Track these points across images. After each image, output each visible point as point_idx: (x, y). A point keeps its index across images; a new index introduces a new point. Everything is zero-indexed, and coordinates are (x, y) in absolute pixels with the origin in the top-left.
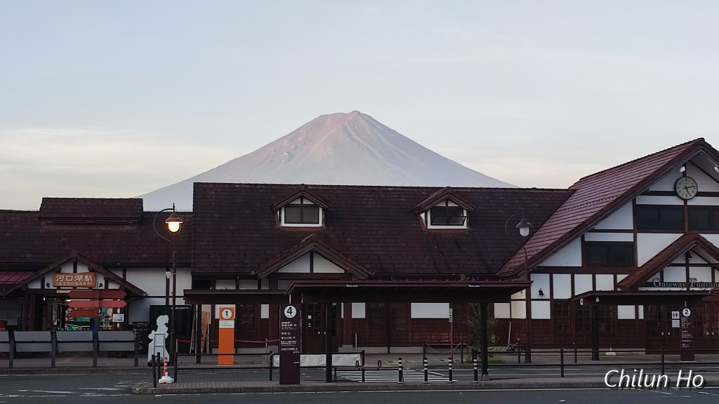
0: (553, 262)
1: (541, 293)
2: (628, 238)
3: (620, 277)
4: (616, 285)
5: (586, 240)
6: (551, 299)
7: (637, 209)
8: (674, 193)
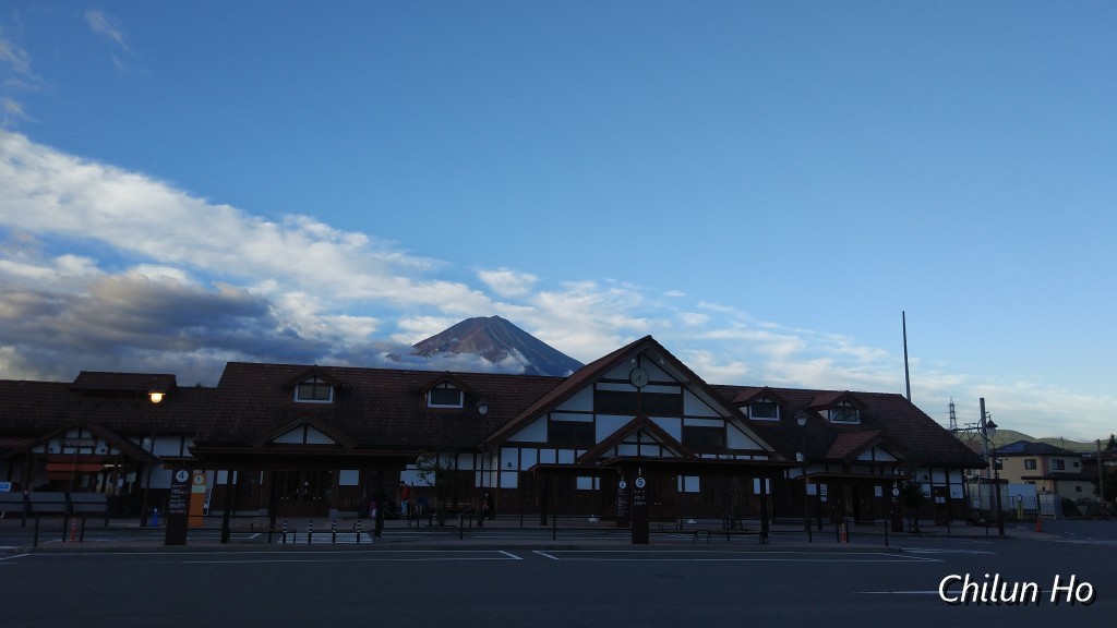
0: (519, 437)
1: (510, 465)
2: (588, 418)
3: (581, 453)
4: (576, 459)
5: (552, 419)
6: (519, 471)
7: (598, 395)
8: (629, 382)
